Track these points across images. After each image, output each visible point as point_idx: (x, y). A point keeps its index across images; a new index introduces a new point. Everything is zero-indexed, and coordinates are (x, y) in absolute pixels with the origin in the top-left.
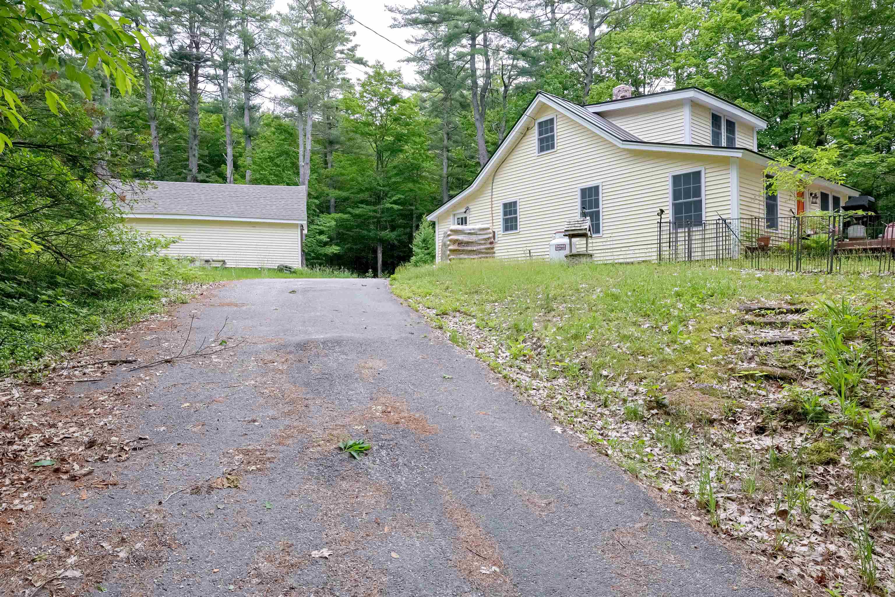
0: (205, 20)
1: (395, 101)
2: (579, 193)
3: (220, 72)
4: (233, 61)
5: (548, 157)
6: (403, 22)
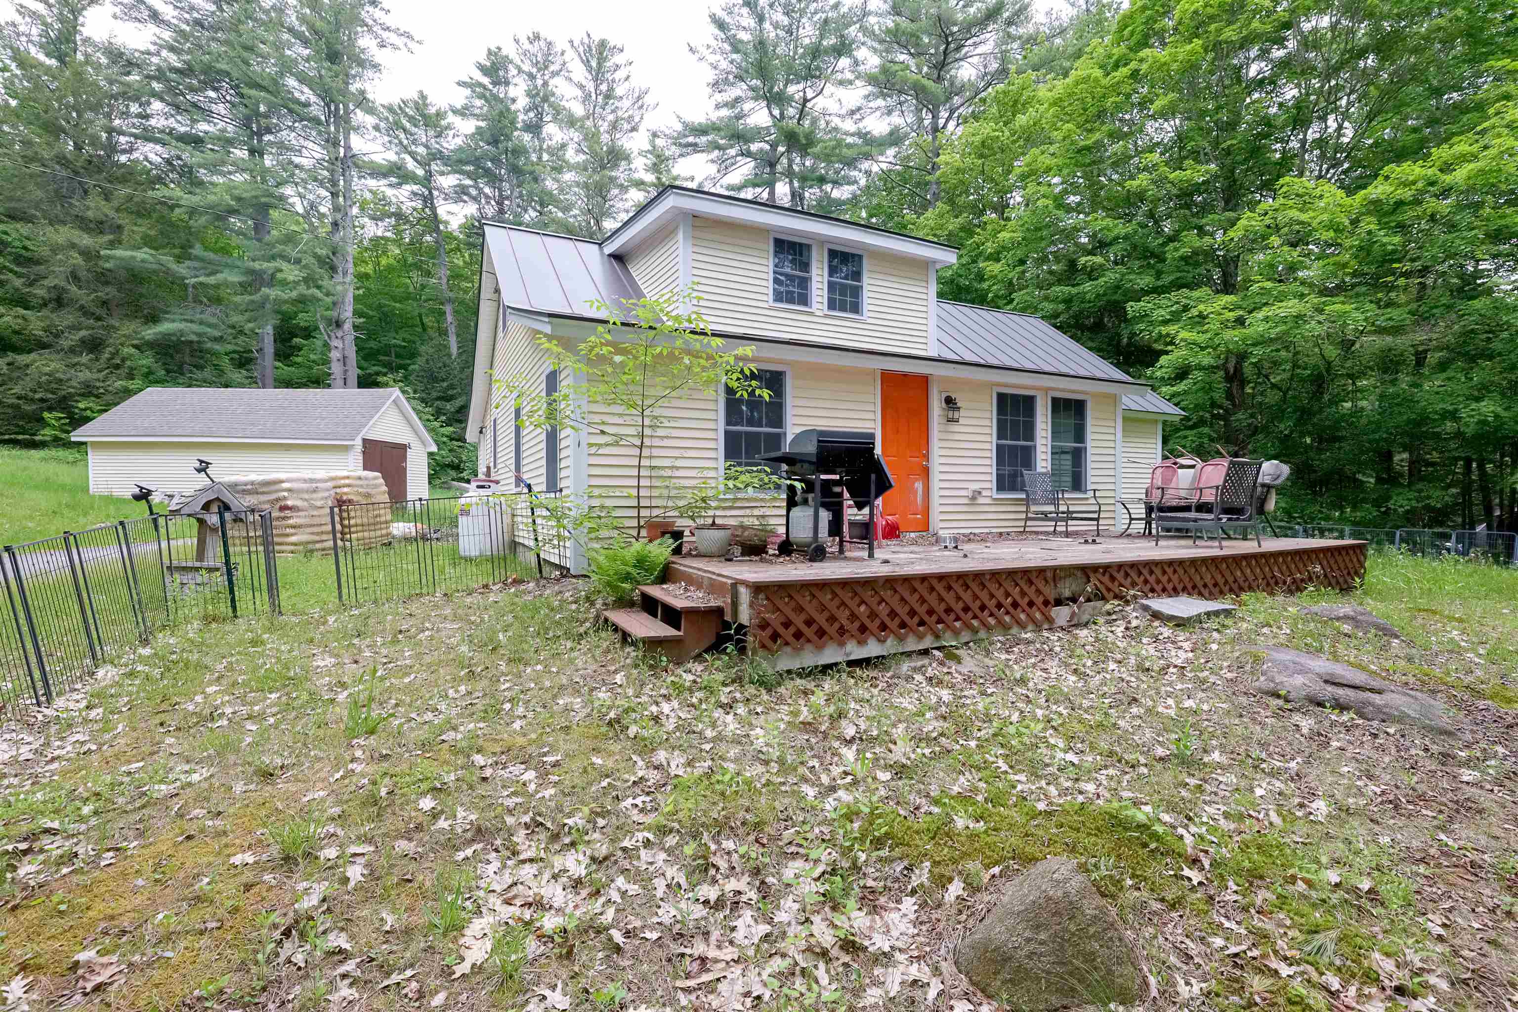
2: (514, 408)
5: (506, 340)
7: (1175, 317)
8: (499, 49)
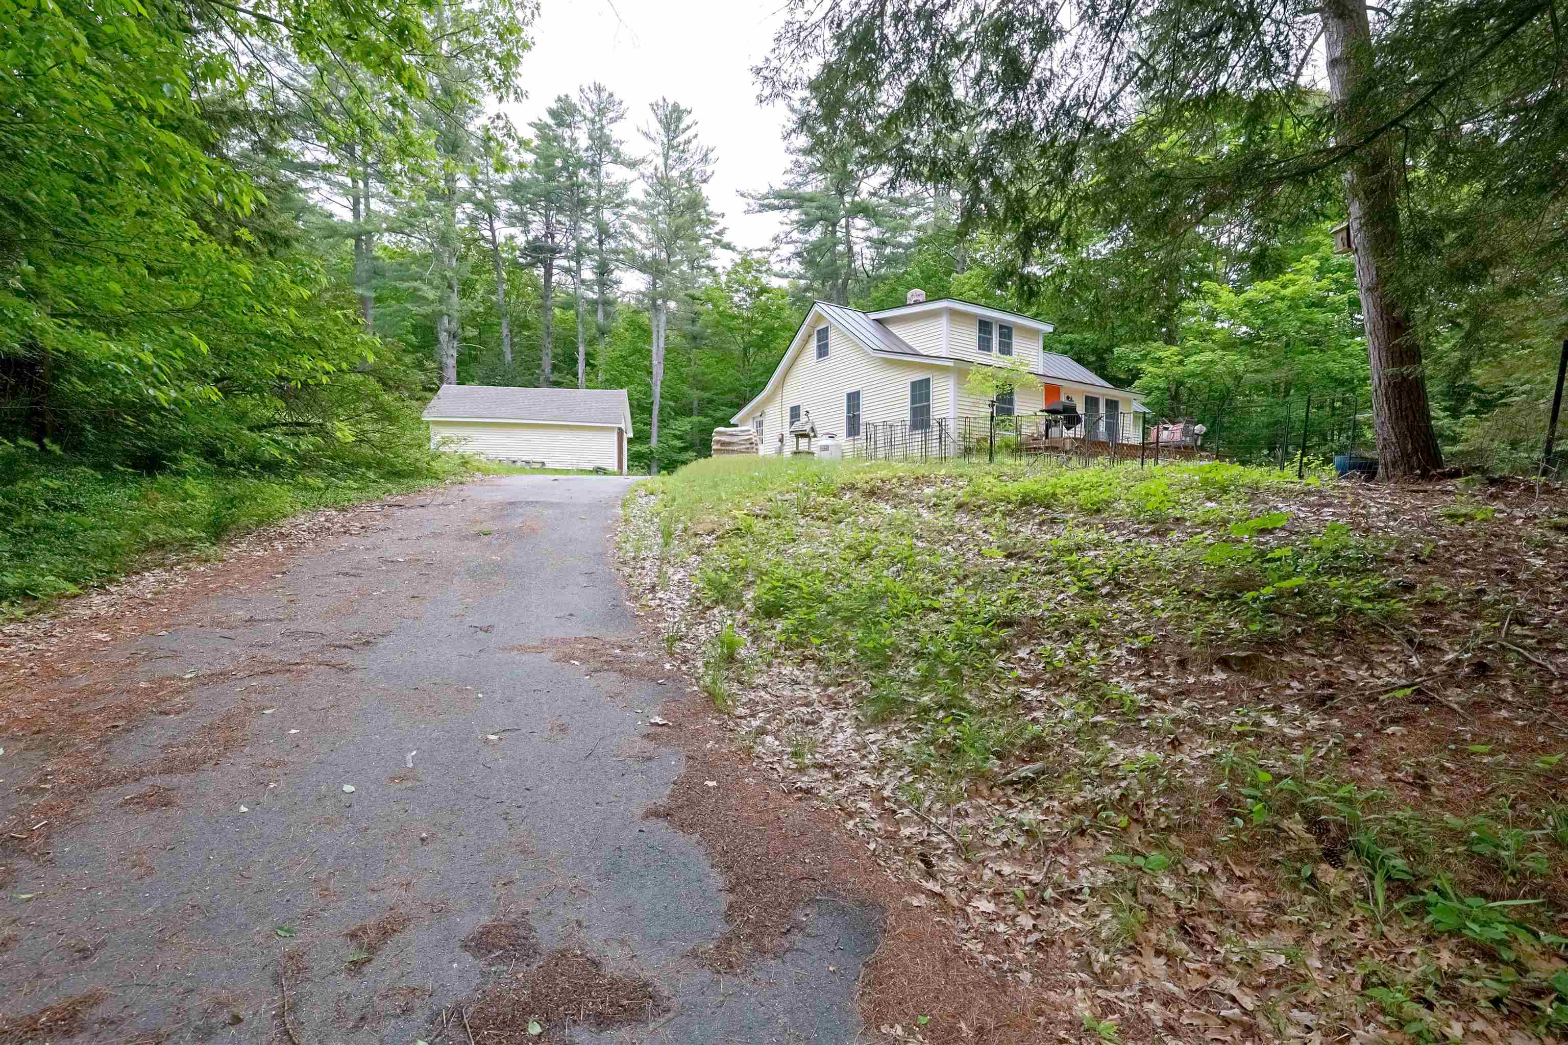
0: (560, 210)
1: (763, 290)
2: (845, 398)
3: (573, 264)
4: (589, 253)
5: (826, 363)
6: (757, 208)
7: (1144, 357)
8: (567, 96)
